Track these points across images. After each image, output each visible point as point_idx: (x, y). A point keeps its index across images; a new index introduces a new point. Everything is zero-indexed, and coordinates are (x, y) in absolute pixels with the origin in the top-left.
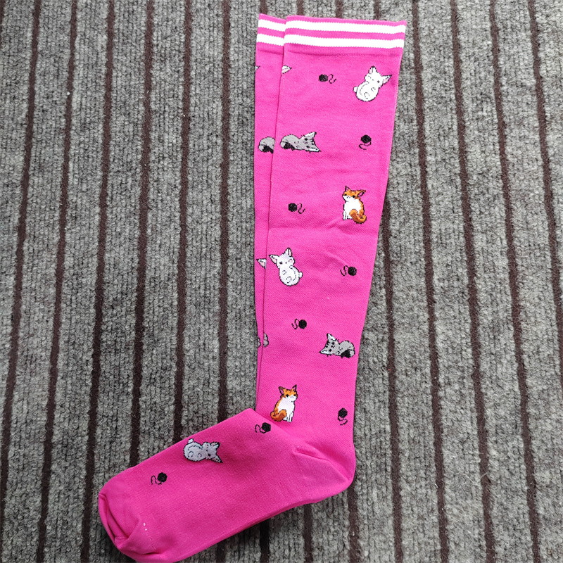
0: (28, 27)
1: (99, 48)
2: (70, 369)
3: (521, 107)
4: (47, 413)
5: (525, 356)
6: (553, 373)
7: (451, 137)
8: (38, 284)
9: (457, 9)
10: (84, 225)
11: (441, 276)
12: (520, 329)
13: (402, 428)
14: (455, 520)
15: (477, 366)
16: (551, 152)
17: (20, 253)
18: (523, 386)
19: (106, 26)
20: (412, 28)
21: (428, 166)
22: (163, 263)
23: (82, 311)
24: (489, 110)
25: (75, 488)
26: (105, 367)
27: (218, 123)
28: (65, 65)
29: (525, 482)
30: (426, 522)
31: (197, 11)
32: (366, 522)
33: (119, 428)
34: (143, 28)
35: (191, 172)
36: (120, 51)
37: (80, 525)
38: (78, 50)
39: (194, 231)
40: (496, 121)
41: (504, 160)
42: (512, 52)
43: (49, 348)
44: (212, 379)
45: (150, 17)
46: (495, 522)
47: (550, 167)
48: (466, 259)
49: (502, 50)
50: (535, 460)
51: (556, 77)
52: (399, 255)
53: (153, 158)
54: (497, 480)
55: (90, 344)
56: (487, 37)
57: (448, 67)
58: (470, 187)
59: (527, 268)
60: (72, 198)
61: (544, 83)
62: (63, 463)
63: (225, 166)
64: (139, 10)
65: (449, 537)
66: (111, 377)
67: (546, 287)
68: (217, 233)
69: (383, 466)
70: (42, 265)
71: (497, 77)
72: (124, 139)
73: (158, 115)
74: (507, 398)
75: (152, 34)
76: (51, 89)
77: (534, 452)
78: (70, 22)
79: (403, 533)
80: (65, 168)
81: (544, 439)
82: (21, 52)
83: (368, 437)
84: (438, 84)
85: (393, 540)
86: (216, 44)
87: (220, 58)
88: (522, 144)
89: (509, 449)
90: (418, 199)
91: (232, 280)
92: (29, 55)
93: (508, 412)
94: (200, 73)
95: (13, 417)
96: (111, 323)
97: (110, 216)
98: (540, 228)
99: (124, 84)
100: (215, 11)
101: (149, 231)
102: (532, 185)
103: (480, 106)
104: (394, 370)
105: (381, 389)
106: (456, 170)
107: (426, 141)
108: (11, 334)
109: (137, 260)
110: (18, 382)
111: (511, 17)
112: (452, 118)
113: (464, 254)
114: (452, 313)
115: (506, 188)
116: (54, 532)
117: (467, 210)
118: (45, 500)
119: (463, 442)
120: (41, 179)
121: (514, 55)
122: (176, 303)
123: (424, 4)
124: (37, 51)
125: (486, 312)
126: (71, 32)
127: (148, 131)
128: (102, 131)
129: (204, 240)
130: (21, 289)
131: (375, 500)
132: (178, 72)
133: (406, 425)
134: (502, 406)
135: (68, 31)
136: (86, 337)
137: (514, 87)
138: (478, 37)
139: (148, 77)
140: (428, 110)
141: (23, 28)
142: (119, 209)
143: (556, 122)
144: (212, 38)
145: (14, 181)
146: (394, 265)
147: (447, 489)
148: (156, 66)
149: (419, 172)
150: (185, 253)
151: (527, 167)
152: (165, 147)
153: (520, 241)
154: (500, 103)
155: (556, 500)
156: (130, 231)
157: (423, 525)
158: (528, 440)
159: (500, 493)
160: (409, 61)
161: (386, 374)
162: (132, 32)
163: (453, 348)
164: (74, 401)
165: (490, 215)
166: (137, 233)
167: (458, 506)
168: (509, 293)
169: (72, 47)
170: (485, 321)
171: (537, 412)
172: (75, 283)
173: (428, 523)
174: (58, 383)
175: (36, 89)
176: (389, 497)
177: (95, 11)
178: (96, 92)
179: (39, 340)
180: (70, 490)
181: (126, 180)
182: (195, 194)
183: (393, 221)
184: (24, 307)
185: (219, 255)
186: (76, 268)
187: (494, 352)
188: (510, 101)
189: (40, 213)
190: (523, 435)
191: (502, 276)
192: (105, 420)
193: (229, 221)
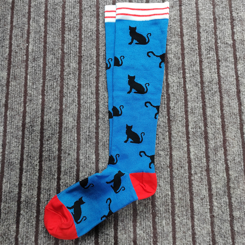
0: (8, 15)
1: (41, 25)
2: (29, 168)
3: (226, 53)
4: (19, 188)
5: (228, 162)
6: (241, 169)
7: (196, 66)
8: (14, 130)
9: (199, 10)
10: (35, 104)
11: (192, 127)
12: (226, 150)
13: (176, 193)
14: (199, 233)
15: (208, 166)
16: (239, 73)
17: (6, 116)
18: (228, 175)
19: (44, 14)
20: (179, 18)
21: (187, 78)
22: (70, 121)
23: (34, 142)
24: (213, 54)
25: (31, 221)
26: (44, 167)
27: (94, 59)
28: (26, 32)
29: (229, 216)
30: (186, 234)
31: (85, 8)
32: (160, 235)
33: (51, 194)
34: (61, 16)
35: (82, 80)
36: (51, 26)
37: (34, 238)
38: (31, 25)
39: (84, 106)
40: (216, 59)
41: (219, 76)
42: (222, 29)
43: (19, 158)
44: (92, 172)
45: (64, 11)
46: (216, 234)
47: (239, 79)
48: (203, 119)
49: (218, 28)
50: (233, 207)
51: (241, 40)
52: (174, 117)
53: (65, 74)
54: (217, 216)
55: (38, 157)
56: (211, 22)
57: (195, 35)
58: (205, 88)
59: (229, 123)
60: (29, 91)
61: (236, 43)
62: (26, 210)
63: (97, 78)
64: (59, 8)
65: (196, 241)
66: (47, 172)
67: (237, 132)
68: (94, 107)
69: (168, 210)
70: (16, 121)
71: (216, 40)
72: (52, 65)
73: (67, 55)
74: (221, 180)
75: (64, 18)
76: (19, 43)
77: (233, 203)
78: (28, 13)
79: (176, 239)
80: (26, 78)
81: (237, 197)
82: (6, 26)
83: (161, 197)
84: (191, 43)
85: (172, 242)
86: (93, 23)
87: (95, 30)
88: (227, 69)
89: (222, 202)
90: (182, 93)
91: (101, 128)
92: (9, 27)
93: (222, 186)
94: (86, 36)
95: (3, 190)
96: (47, 148)
97: (46, 100)
98: (235, 106)
99: (52, 41)
100: (93, 9)
101: (64, 106)
102: (231, 87)
103: (209, 53)
104: (172, 168)
105: (167, 176)
106: (199, 80)
107: (185, 67)
108: (2, 153)
109: (59, 120)
110: (5, 174)
111: (222, 14)
112: (197, 58)
113: (202, 117)
114: (197, 143)
115: (220, 88)
116: (22, 241)
117: (203, 98)
118: (18, 227)
119: (202, 199)
120: (15, 83)
121: (223, 30)
122: (76, 138)
123: (184, 7)
124: (13, 25)
125: (212, 143)
126: (28, 17)
127: (63, 62)
128: (42, 62)
129: (89, 111)
130: (6, 132)
131: (164, 225)
132: (76, 36)
133: (178, 192)
134: (219, 183)
135: (27, 16)
136: (36, 154)
137: (223, 44)
138: (208, 22)
139: (63, 38)
140: (186, 54)
141: (7, 15)
142: (50, 97)
143: (241, 60)
144: (91, 21)
145: (3, 84)
146: (172, 122)
147: (195, 220)
148: (67, 33)
149: (182, 81)
150: (80, 116)
151: (229, 79)
152: (71, 69)
153: (226, 112)
154: (217, 51)
155: (242, 224)
156: (55, 106)
157: (185, 236)
158: (230, 198)
159: (218, 221)
160: (178, 32)
161: (169, 170)
162: (56, 18)
163: (198, 158)
164: (31, 183)
165: (213, 100)
166: (59, 107)
167: (200, 227)
168: (222, 134)
169: (29, 24)
170: (211, 146)
171: (234, 186)
172: (31, 129)
173: (187, 235)
174: (23, 175)
175: (13, 42)
176: (170, 224)
177: (39, 8)
178: (40, 44)
179: (15, 155)
180: (29, 222)
181: (53, 84)
182: (84, 90)
183: (171, 102)
184: (8, 140)
185: (95, 117)
186: (31, 123)
187: (215, 160)
188: (221, 50)
189: (15, 98)
190: (228, 196)
191: (219, 126)
192: (45, 191)
193: (99, 102)
